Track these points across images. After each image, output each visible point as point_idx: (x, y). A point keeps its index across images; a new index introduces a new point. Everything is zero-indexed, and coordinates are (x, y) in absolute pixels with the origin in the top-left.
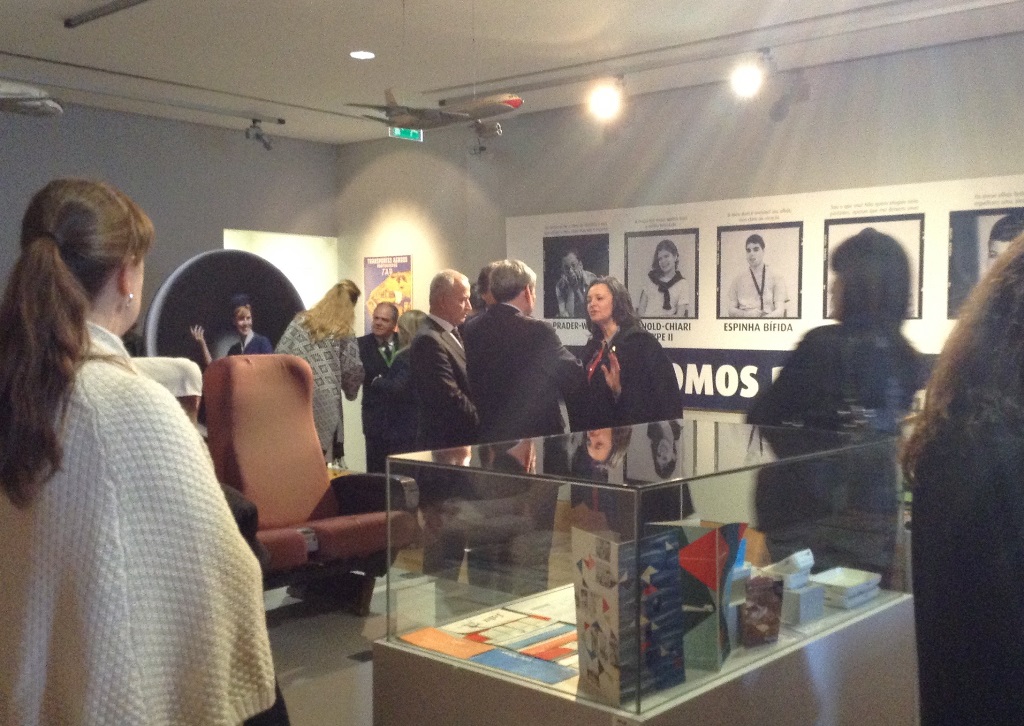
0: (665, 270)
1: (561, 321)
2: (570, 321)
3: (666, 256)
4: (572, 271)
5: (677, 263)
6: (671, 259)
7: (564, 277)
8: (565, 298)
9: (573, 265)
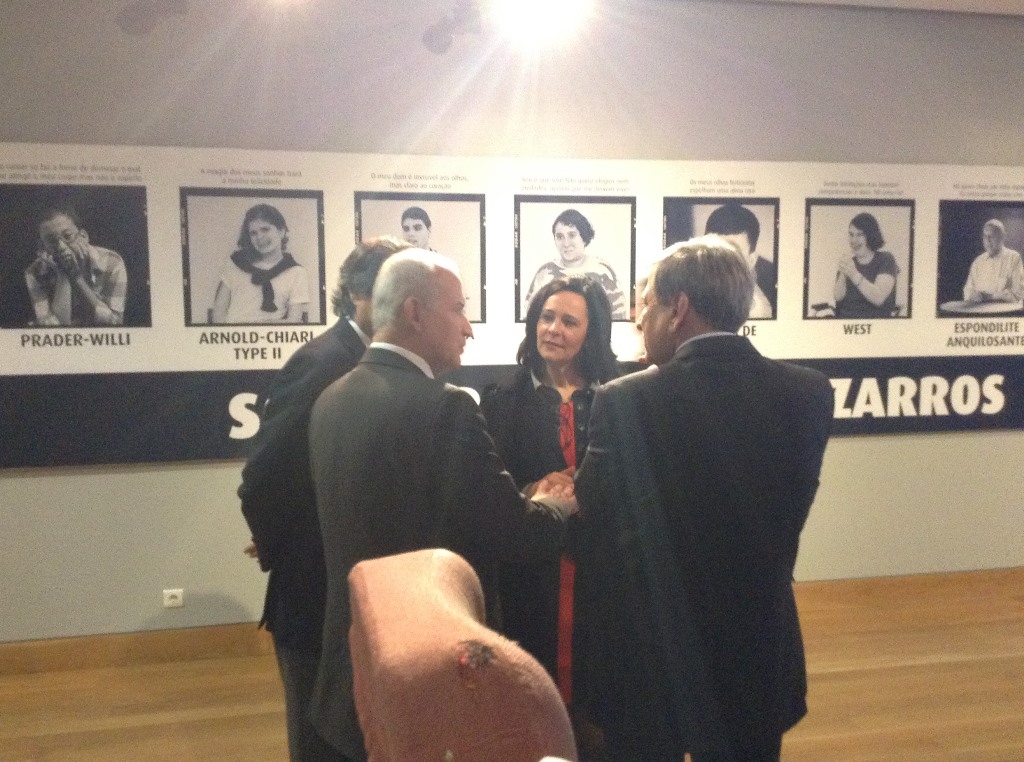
0: (265, 251)
1: (42, 333)
2: (63, 332)
3: (265, 230)
4: (62, 244)
5: (284, 241)
6: (274, 234)
7: (45, 257)
8: (50, 293)
9: (67, 236)
